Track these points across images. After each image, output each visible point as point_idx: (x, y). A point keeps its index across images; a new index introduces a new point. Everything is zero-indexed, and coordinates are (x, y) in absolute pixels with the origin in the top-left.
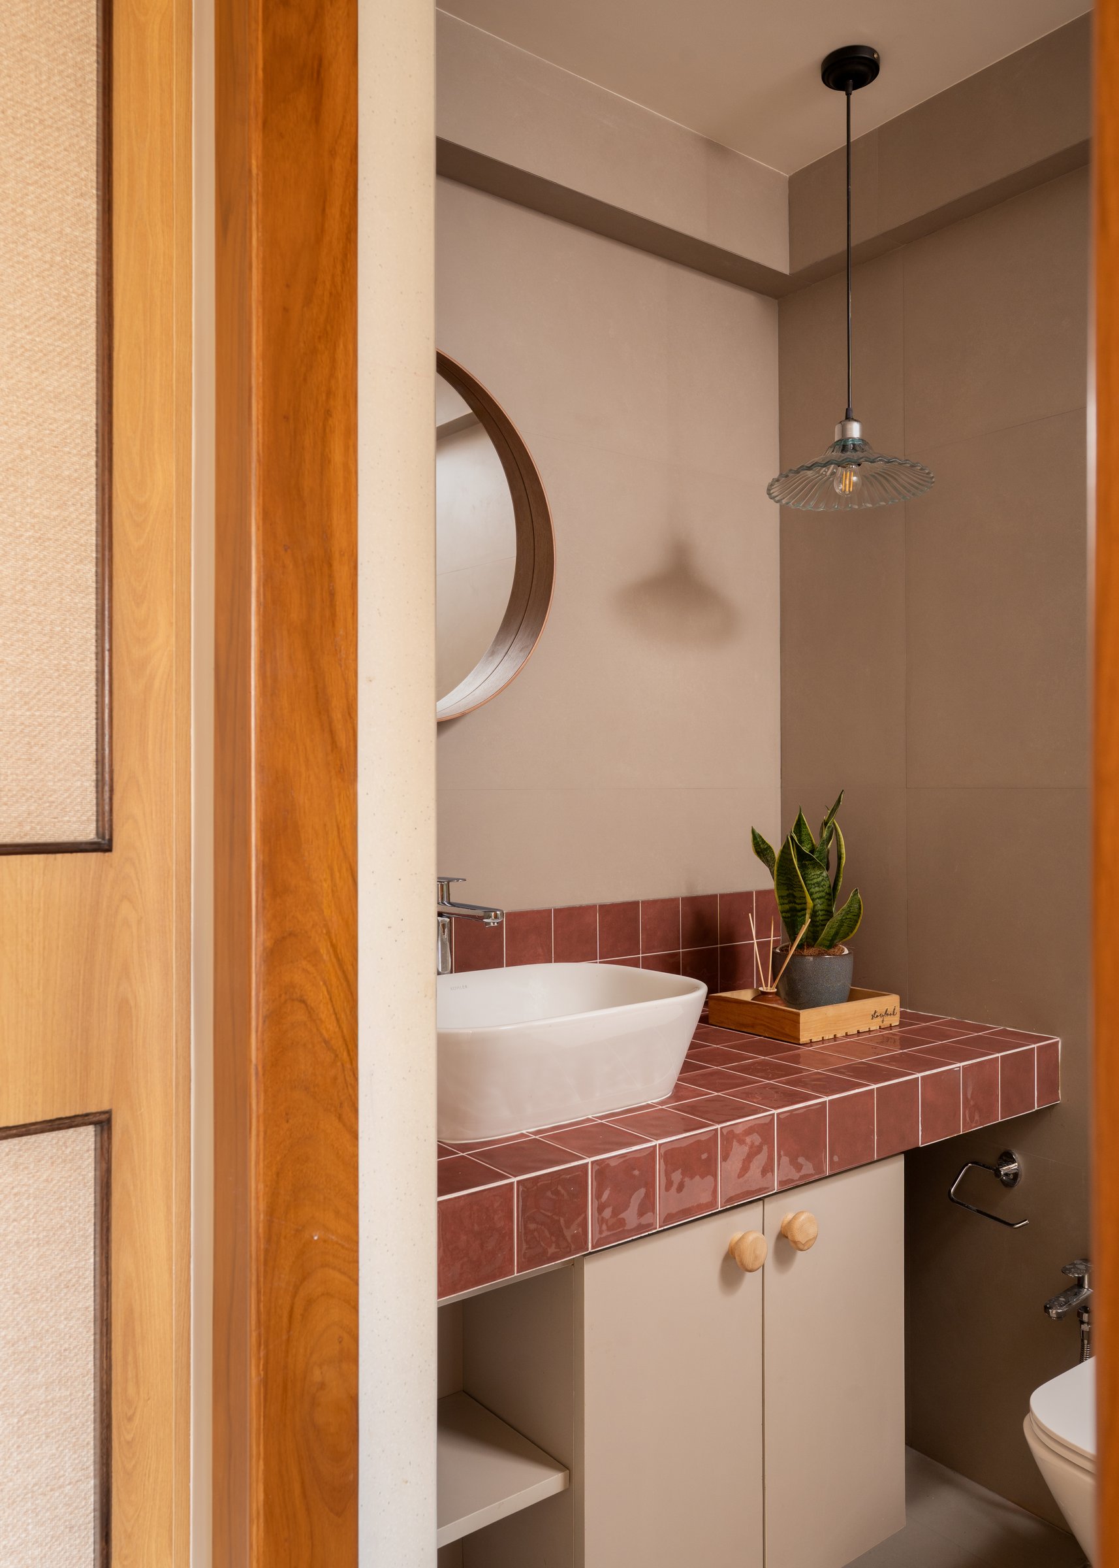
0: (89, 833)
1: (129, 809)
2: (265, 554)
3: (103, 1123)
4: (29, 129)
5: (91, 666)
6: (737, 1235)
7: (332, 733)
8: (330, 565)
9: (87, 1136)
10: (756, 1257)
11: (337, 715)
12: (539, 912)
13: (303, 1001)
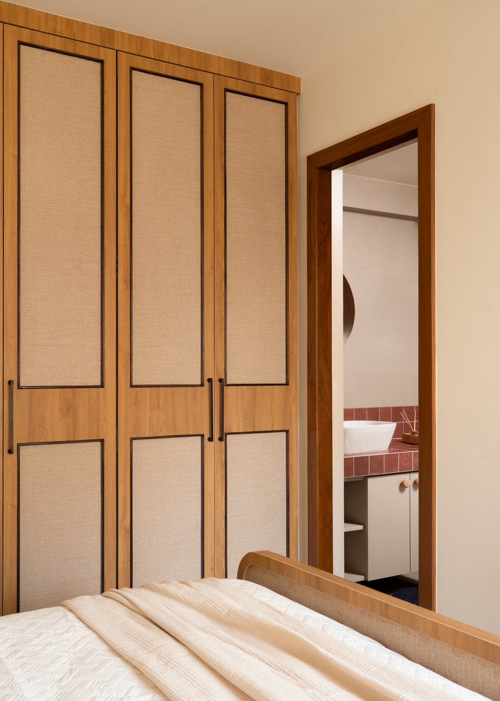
0: (284, 382)
1: (291, 378)
2: (318, 336)
3: (287, 432)
4: (277, 264)
5: (285, 353)
6: (403, 480)
7: (328, 365)
8: (328, 337)
9: (284, 434)
10: (408, 484)
11: (329, 362)
12: (350, 409)
13: (324, 410)
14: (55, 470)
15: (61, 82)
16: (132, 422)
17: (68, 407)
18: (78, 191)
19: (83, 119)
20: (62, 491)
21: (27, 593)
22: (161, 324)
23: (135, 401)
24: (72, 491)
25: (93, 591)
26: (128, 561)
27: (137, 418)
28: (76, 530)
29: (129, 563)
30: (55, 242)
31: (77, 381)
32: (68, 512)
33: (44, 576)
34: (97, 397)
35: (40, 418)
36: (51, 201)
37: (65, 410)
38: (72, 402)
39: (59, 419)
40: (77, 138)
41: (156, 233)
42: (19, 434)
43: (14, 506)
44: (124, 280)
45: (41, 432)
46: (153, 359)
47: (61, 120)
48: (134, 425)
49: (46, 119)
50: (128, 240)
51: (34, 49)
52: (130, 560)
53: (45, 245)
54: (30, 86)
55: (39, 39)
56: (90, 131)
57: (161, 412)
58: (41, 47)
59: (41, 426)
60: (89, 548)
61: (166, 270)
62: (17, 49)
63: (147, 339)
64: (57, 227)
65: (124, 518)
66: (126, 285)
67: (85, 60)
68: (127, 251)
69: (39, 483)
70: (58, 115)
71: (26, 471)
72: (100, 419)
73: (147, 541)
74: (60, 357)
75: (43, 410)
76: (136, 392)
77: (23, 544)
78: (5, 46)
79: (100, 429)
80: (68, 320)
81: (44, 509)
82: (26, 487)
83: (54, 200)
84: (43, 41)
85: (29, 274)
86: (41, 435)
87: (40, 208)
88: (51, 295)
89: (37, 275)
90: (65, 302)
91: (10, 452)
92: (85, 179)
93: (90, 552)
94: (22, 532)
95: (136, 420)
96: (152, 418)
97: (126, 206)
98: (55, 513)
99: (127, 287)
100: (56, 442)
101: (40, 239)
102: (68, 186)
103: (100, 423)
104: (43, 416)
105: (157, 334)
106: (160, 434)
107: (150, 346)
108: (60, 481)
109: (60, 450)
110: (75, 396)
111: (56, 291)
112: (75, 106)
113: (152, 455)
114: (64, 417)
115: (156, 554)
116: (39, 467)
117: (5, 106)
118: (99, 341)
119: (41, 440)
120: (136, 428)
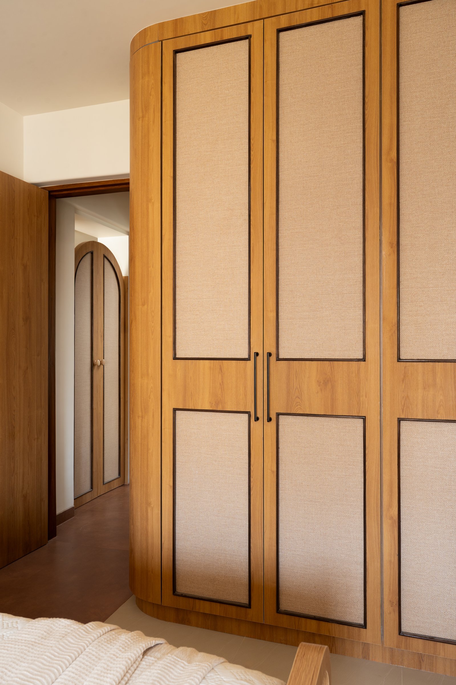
14: (314, 442)
15: (320, 52)
16: (400, 401)
17: (326, 380)
18: (337, 157)
19: (342, 81)
20: (321, 464)
21: (286, 558)
22: (440, 288)
23: (403, 377)
24: (331, 466)
25: (355, 576)
26: (396, 555)
27: (406, 396)
28: (336, 507)
29: (397, 557)
30: (313, 214)
31: (337, 354)
32: (327, 487)
33: (303, 546)
34: (358, 371)
35: (297, 389)
36: (310, 174)
37: (323, 383)
38: (330, 375)
39: (317, 392)
40: (337, 104)
41: (432, 183)
42: (278, 404)
43: (273, 472)
44: (390, 243)
45: (298, 403)
46: (428, 330)
47: (320, 91)
48: (403, 404)
49: (304, 95)
50: (395, 198)
51: (292, 31)
52: (397, 554)
53: (303, 220)
54: (289, 69)
55: (297, 20)
56: (350, 92)
57: (439, 391)
58: (298, 26)
59: (299, 398)
60: (350, 529)
61: (446, 225)
62: (275, 38)
63: (420, 306)
64: (315, 200)
65: (390, 506)
66: (392, 248)
67: (345, 19)
68: (394, 210)
69: (298, 453)
70: (317, 87)
71: (285, 440)
72: (361, 395)
73: (421, 538)
74: (318, 330)
75: (300, 382)
76: (405, 367)
77: (283, 509)
78: (265, 40)
79: (361, 406)
80: (326, 292)
81: (303, 479)
82: (285, 455)
83: (312, 173)
84: (300, 19)
85: (288, 250)
86: (299, 406)
87: (299, 184)
88: (309, 268)
89: (295, 250)
90: (324, 274)
91: (270, 420)
92: (345, 144)
93: (351, 534)
94: (282, 497)
95: (404, 399)
96: (426, 398)
97: (391, 160)
98: (314, 486)
99: (393, 250)
100: (314, 414)
101: (298, 215)
102: (327, 155)
103: (361, 399)
104: (300, 388)
105: (434, 301)
106: (437, 417)
107: (423, 315)
108: (319, 454)
109: (319, 423)
110: (333, 369)
111: (314, 263)
112: (334, 71)
113: (427, 441)
114: (321, 390)
115: (433, 556)
116: (298, 437)
117: (265, 96)
118: (361, 312)
119: (299, 411)
120: (405, 408)
